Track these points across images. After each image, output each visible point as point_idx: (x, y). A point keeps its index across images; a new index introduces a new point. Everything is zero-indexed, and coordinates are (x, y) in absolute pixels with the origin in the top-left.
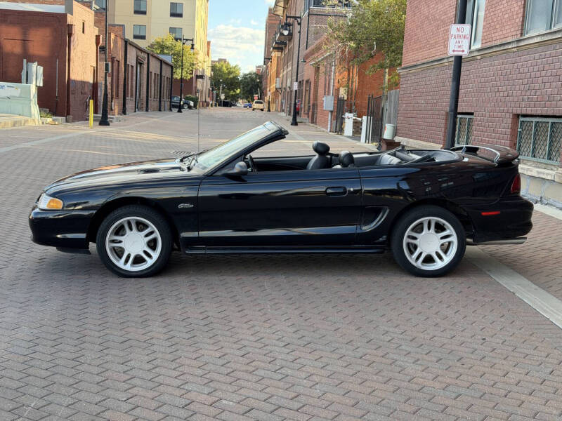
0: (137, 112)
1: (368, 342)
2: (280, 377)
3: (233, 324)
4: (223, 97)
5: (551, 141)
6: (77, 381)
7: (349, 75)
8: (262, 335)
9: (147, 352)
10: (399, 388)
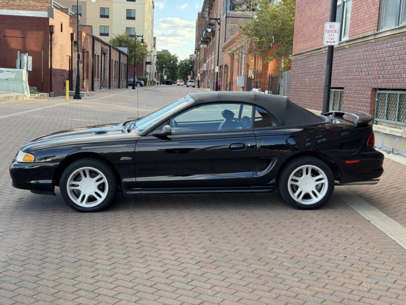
0: (102, 89)
1: (258, 260)
2: (191, 287)
3: (159, 247)
4: (165, 78)
5: (400, 108)
6: (37, 293)
7: (255, 61)
8: (179, 255)
9: (92, 269)
10: (280, 296)
